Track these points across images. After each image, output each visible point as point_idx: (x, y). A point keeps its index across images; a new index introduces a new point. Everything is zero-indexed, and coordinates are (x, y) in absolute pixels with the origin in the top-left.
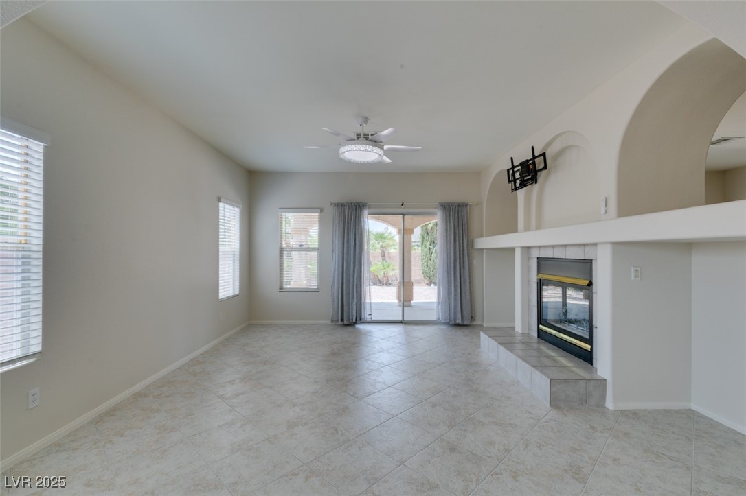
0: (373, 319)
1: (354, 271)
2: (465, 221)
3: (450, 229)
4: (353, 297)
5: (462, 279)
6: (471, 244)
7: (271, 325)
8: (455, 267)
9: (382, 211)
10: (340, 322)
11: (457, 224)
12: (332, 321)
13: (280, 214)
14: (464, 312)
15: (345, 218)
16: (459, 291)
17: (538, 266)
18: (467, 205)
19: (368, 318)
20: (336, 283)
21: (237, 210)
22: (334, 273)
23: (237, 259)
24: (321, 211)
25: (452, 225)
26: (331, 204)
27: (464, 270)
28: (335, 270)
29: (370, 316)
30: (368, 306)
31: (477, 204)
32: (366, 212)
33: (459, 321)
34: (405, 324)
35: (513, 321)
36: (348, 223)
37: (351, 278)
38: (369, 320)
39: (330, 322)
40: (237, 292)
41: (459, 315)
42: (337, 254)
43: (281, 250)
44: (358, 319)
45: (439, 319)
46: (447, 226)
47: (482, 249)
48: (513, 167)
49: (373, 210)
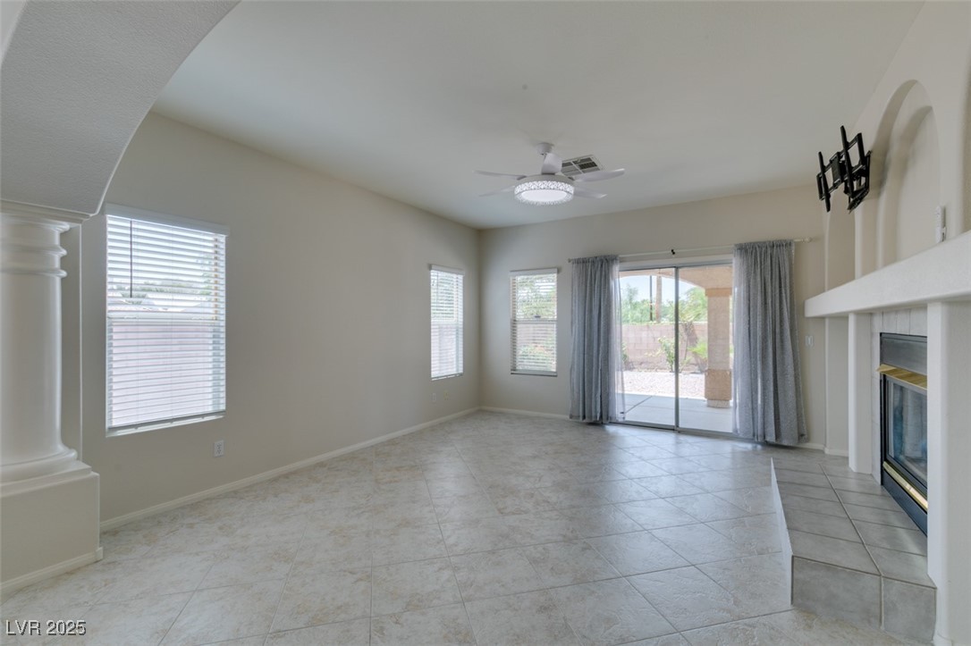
0: (627, 419)
1: (598, 351)
2: (786, 271)
3: (755, 286)
4: (597, 387)
5: (778, 369)
6: (797, 309)
7: (501, 413)
8: (764, 349)
9: (639, 265)
10: (581, 419)
11: (768, 277)
12: (571, 417)
13: (511, 279)
14: (783, 426)
15: (586, 281)
16: (772, 389)
17: (881, 348)
18: (788, 244)
19: (620, 418)
20: (575, 366)
21: (461, 277)
22: (574, 353)
23: (461, 333)
24: (558, 272)
25: (759, 279)
26: (570, 261)
27: (783, 353)
28: (574, 350)
29: (622, 416)
30: (618, 400)
31: (811, 240)
32: (616, 268)
33: (771, 438)
34: (679, 432)
35: (846, 447)
36: (591, 285)
37: (595, 360)
38: (620, 420)
39: (568, 417)
40: (461, 371)
41: (771, 429)
42: (577, 327)
43: (514, 322)
44: (604, 417)
45: (736, 431)
46: (749, 281)
47: (822, 318)
48: (824, 169)
49: (627, 265)
